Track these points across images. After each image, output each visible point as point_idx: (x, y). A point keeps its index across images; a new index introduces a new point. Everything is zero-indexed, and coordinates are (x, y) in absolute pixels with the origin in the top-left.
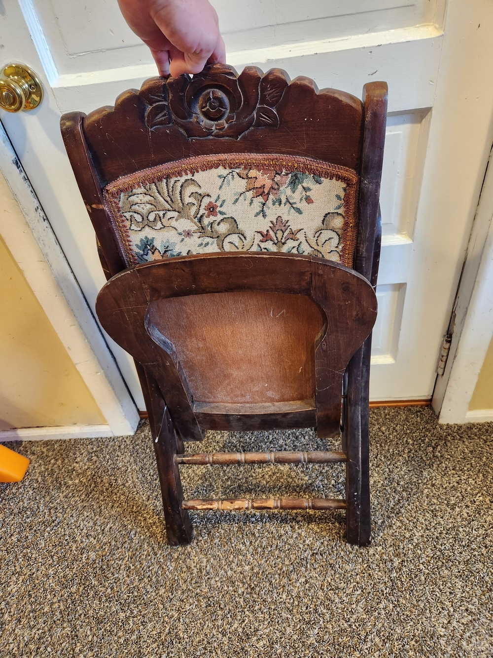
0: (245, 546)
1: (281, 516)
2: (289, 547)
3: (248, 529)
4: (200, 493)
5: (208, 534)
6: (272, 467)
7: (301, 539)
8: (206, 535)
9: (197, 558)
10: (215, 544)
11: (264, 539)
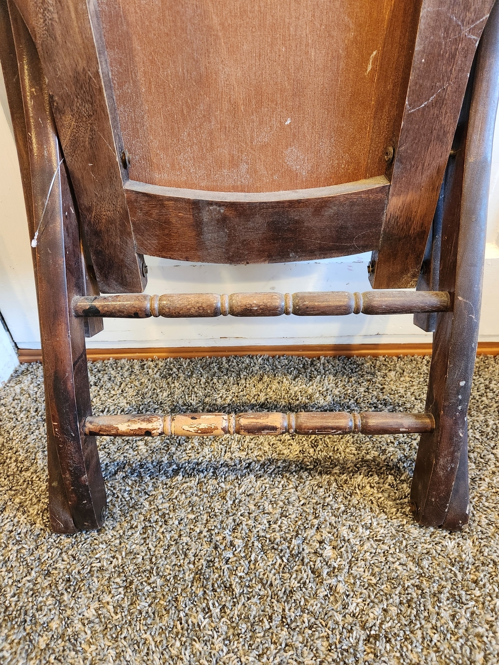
0: (211, 616)
1: (289, 547)
2: (313, 620)
3: (217, 575)
4: (118, 497)
5: (126, 587)
6: (266, 449)
7: (337, 601)
8: (121, 590)
9: (93, 647)
10: (140, 613)
11: (253, 600)
